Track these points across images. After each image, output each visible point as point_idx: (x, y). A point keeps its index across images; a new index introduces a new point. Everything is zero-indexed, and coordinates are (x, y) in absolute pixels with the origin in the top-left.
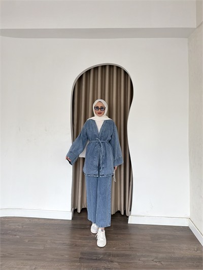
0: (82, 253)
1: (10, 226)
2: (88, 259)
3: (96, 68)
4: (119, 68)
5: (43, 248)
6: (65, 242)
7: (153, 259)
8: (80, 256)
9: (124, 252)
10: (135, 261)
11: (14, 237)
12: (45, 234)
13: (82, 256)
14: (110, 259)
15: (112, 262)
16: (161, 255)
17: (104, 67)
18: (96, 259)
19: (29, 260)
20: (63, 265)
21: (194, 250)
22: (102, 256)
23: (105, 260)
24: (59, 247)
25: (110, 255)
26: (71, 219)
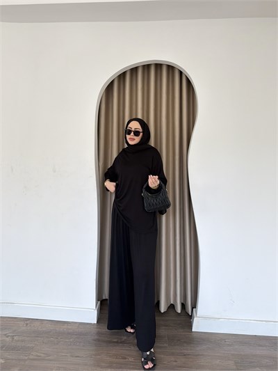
3: (134, 70)
4: (171, 68)
17: (147, 67)
26: (96, 322)
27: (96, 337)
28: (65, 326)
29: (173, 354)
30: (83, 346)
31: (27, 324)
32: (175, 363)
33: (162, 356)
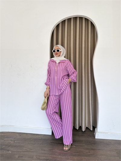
26: (51, 134)
27: (52, 141)
28: (38, 136)
29: (88, 149)
30: (47, 145)
31: (20, 135)
32: (89, 153)
33: (83, 150)
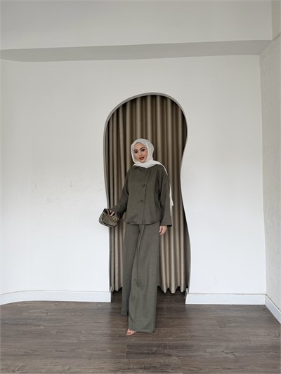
0: (129, 346)
1: (30, 313)
2: (138, 354)
3: (133, 101)
4: (164, 98)
5: (76, 341)
6: (105, 332)
7: (222, 349)
8: (127, 350)
9: (184, 342)
10: (200, 353)
11: (37, 328)
12: (77, 323)
13: (130, 350)
14: (166, 352)
15: (169, 355)
16: (232, 345)
17: (143, 98)
18: (148, 353)
19: (61, 357)
20: (106, 362)
21: (276, 336)
22: (155, 349)
23: (160, 354)
24: (98, 339)
25: (165, 347)
26: (110, 301)
28: (86, 305)
30: (103, 316)
31: (56, 305)
32: (172, 323)
33: (164, 320)
